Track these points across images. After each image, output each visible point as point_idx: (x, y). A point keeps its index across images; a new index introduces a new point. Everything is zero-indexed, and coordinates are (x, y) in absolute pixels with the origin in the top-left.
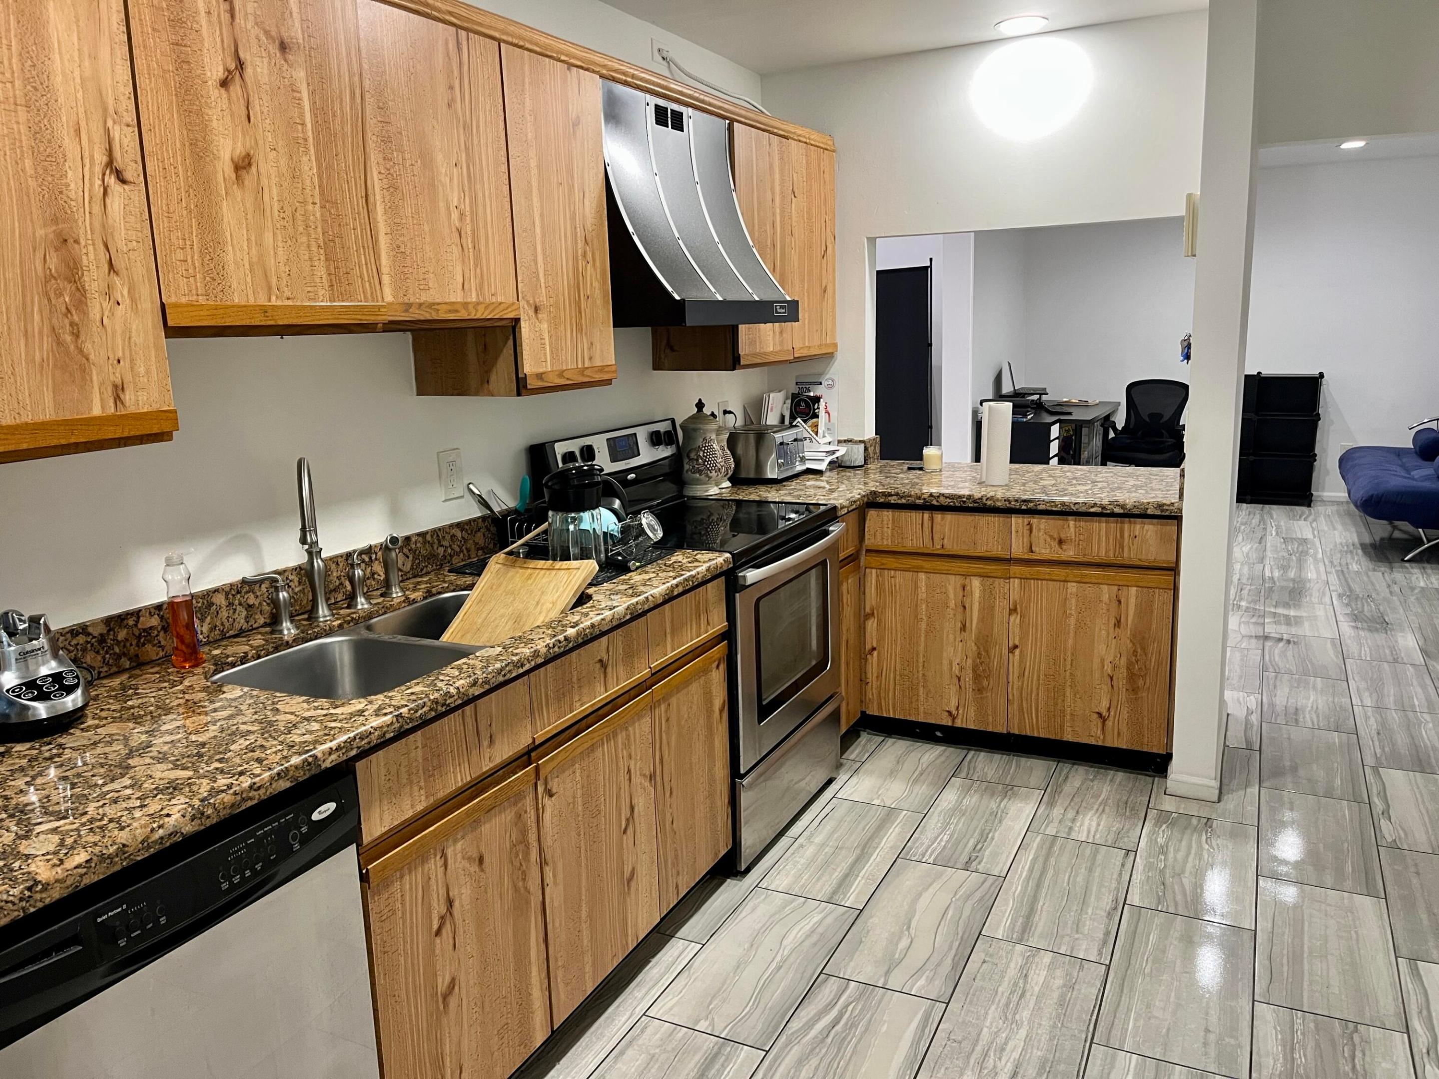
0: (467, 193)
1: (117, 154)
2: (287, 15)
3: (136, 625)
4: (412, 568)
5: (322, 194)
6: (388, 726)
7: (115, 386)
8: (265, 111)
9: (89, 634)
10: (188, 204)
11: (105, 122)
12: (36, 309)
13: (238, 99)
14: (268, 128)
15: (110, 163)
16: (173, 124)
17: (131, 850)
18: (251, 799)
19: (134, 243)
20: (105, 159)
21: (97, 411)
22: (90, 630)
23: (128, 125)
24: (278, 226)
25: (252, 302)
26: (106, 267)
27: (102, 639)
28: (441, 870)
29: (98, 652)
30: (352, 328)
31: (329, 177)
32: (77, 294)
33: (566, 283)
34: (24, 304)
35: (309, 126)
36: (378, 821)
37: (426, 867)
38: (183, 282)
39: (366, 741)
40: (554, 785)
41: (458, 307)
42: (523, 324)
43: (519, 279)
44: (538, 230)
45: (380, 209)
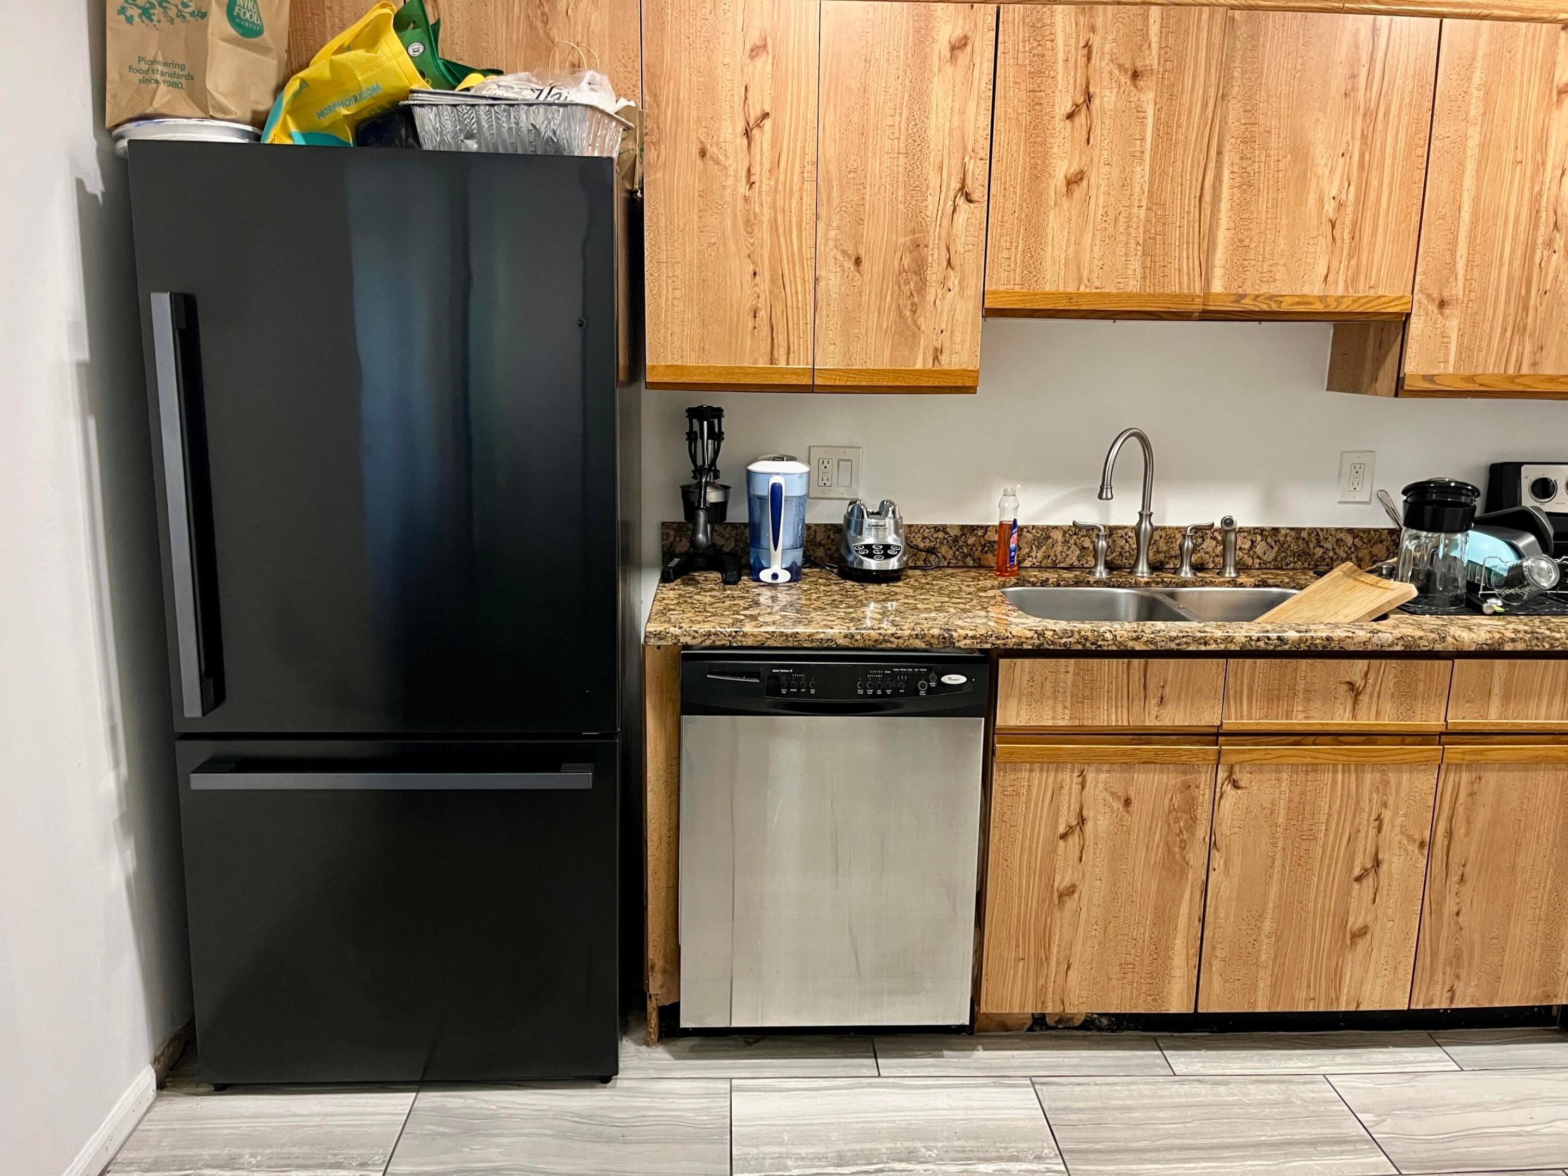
0: (1353, 184)
1: (969, 181)
2: (1146, 46)
3: (983, 536)
4: (1275, 560)
5: (1150, 197)
6: (1027, 638)
7: (936, 349)
8: (1106, 133)
9: (947, 533)
10: (1020, 215)
11: (964, 159)
12: (889, 292)
13: (1081, 126)
14: (1106, 147)
15: (962, 189)
16: (1019, 155)
17: (800, 638)
18: (891, 642)
19: (971, 247)
20: (959, 186)
21: (919, 366)
22: (948, 530)
23: (981, 159)
24: (1099, 227)
25: (1061, 289)
26: (945, 264)
27: (956, 540)
28: (1076, 788)
29: (951, 548)
30: (1165, 316)
31: (1161, 183)
32: (920, 283)
33: (1504, 276)
34: (882, 288)
35: (1149, 139)
36: (1015, 713)
37: (1060, 776)
38: (1004, 275)
39: (1002, 642)
40: (1244, 778)
41: (1311, 300)
42: (1413, 319)
43: (1419, 270)
44: (1466, 216)
45: (1224, 205)
